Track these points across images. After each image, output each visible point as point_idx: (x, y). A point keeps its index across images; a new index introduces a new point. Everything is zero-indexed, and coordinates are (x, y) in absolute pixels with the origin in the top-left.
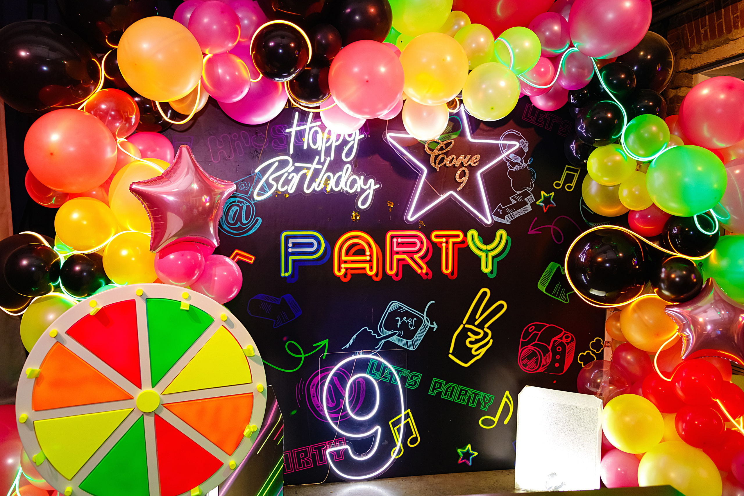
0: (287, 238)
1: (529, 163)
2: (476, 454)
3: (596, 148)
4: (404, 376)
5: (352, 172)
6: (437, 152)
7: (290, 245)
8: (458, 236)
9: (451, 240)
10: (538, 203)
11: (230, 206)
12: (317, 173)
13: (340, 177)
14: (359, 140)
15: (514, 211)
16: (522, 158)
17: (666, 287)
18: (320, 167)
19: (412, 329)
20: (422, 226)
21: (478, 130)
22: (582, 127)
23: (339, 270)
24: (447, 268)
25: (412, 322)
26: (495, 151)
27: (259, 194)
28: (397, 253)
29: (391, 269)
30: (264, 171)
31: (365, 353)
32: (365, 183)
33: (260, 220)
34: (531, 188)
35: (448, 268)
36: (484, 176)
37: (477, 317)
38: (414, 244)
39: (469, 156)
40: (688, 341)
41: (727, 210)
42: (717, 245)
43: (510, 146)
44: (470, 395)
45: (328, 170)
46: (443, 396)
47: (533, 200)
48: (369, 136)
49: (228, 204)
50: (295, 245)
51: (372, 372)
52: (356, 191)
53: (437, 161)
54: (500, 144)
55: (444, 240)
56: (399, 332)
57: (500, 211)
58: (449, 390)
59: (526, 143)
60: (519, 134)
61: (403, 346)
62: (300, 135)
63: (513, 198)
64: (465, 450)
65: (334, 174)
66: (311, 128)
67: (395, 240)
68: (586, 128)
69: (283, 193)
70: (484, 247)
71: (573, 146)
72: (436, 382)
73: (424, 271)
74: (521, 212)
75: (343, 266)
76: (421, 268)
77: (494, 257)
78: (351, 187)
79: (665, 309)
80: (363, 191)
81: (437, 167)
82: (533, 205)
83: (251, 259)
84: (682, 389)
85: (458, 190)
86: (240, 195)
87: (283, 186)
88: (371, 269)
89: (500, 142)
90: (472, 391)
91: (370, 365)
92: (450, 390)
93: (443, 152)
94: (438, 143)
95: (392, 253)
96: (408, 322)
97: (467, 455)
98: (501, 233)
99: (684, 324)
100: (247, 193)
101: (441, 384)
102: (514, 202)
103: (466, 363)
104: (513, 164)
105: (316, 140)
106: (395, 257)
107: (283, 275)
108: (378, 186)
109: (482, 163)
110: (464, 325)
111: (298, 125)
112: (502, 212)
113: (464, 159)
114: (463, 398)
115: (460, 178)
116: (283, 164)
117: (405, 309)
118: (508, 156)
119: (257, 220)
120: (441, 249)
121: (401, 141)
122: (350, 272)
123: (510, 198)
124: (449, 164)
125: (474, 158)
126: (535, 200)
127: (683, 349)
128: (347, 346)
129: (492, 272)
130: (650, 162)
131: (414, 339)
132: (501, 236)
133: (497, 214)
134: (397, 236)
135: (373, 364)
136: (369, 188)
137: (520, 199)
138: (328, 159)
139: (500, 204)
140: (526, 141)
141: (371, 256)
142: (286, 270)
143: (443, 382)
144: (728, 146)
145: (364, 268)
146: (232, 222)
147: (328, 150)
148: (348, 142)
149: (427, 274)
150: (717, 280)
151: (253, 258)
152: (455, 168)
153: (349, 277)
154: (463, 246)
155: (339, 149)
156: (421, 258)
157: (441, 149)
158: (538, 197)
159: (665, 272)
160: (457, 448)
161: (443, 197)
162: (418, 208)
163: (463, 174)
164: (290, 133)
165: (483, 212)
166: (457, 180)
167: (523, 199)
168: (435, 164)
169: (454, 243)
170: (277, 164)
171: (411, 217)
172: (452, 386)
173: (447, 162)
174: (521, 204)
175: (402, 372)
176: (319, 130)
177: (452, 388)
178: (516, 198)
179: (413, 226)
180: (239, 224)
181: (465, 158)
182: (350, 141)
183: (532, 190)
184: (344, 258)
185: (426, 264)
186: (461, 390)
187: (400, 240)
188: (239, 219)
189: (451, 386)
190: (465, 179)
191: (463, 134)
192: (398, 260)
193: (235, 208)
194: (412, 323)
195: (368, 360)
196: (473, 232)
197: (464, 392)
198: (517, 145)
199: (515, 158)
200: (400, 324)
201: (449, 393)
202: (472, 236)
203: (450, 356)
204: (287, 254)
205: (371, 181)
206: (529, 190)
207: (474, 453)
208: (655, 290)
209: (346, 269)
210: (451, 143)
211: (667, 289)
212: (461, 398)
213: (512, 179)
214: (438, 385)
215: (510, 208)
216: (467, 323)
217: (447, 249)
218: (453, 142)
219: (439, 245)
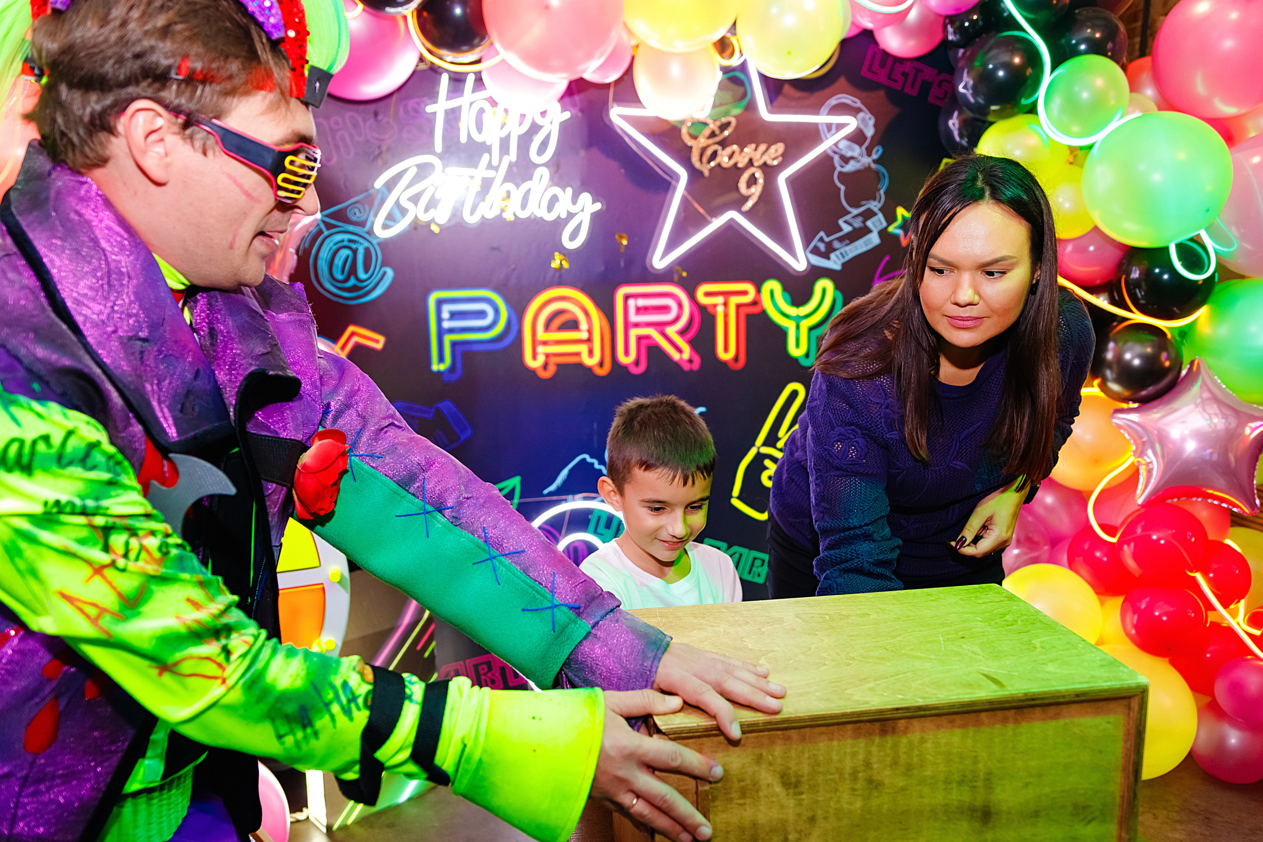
0: (440, 303)
1: (875, 156)
3: (992, 123)
5: (550, 183)
6: (703, 141)
7: (445, 315)
8: (744, 293)
9: (734, 301)
10: (891, 229)
11: (335, 248)
12: (487, 184)
13: (528, 191)
14: (561, 123)
15: (847, 245)
16: (864, 147)
17: (1114, 376)
18: (491, 174)
20: (681, 277)
21: (780, 99)
22: (964, 86)
23: (534, 357)
24: (726, 349)
26: (811, 135)
27: (385, 227)
28: (637, 325)
29: (627, 353)
30: (390, 185)
31: (585, 498)
32: (574, 200)
33: (390, 273)
34: (880, 202)
35: (728, 350)
36: (792, 182)
37: (782, 433)
38: (665, 309)
39: (763, 147)
40: (1150, 472)
41: (1232, 233)
42: (1213, 298)
43: (840, 127)
45: (506, 179)
47: (881, 224)
48: (581, 114)
49: (331, 244)
50: (454, 315)
51: (599, 530)
52: (559, 217)
53: (705, 159)
54: (822, 124)
55: (720, 300)
57: (822, 247)
59: (870, 119)
60: (856, 103)
62: (453, 116)
63: (846, 222)
65: (518, 186)
66: (471, 104)
67: (631, 302)
68: (974, 88)
69: (428, 225)
70: (793, 311)
71: (954, 123)
73: (686, 355)
74: (860, 247)
75: (541, 349)
76: (680, 350)
77: (811, 329)
78: (550, 208)
79: (1112, 416)
80: (571, 216)
81: (705, 170)
82: (883, 233)
83: (377, 341)
84: (1135, 556)
85: (743, 210)
86: (351, 228)
87: (426, 210)
88: (591, 353)
89: (821, 119)
91: (593, 519)
93: (717, 139)
94: (705, 124)
95: (627, 326)
98: (824, 285)
99: (1144, 443)
100: (362, 224)
102: (847, 229)
104: (846, 160)
105: (482, 124)
106: (634, 333)
107: (436, 367)
108: (598, 206)
109: (787, 158)
110: (759, 448)
111: (449, 98)
112: (826, 248)
113: (754, 153)
114: (758, 571)
115: (748, 186)
116: (424, 170)
118: (836, 144)
119: (385, 273)
120: (713, 318)
121: (637, 122)
122: (553, 360)
123: (841, 222)
124: (727, 162)
125: (773, 149)
126: (885, 224)
127: (1140, 486)
128: (553, 488)
129: (807, 355)
130: (1090, 147)
132: (824, 291)
133: (816, 251)
134: (636, 296)
135: (599, 517)
136: (582, 210)
137: (858, 223)
138: (506, 160)
139: (822, 234)
140: (869, 115)
141: (590, 331)
142: (441, 359)
144: (1243, 111)
145: (578, 354)
146: (340, 277)
147: (504, 144)
148: (541, 127)
149: (690, 361)
150: (1208, 360)
151: (382, 339)
152: (737, 171)
153: (552, 370)
154: (755, 310)
155: (525, 140)
156: (682, 333)
157: (713, 135)
158: (891, 218)
159: (1114, 349)
161: (717, 223)
162: (672, 244)
163: (752, 181)
164: (434, 114)
165: (789, 248)
166: (742, 191)
167: (864, 222)
168: (701, 163)
169: (739, 306)
170: (413, 171)
171: (659, 261)
173: (724, 159)
174: (861, 233)
176: (487, 106)
178: (851, 221)
179: (664, 277)
180: (352, 281)
181: (756, 149)
182: (544, 126)
183: (880, 205)
184: (541, 335)
185: (690, 342)
186: (755, 558)
187: (641, 302)
188: (353, 271)
190: (756, 191)
191: (751, 107)
192: (640, 339)
193: (345, 253)
195: (590, 512)
196: (773, 286)
198: (851, 123)
199: (850, 148)
202: (772, 293)
203: (736, 503)
204: (441, 333)
205: (586, 198)
206: (874, 206)
208: (1096, 382)
209: (547, 356)
210: (728, 124)
211: (1118, 380)
213: (843, 188)
215: (840, 240)
216: (765, 444)
217: (726, 316)
218: (733, 121)
219: (711, 310)
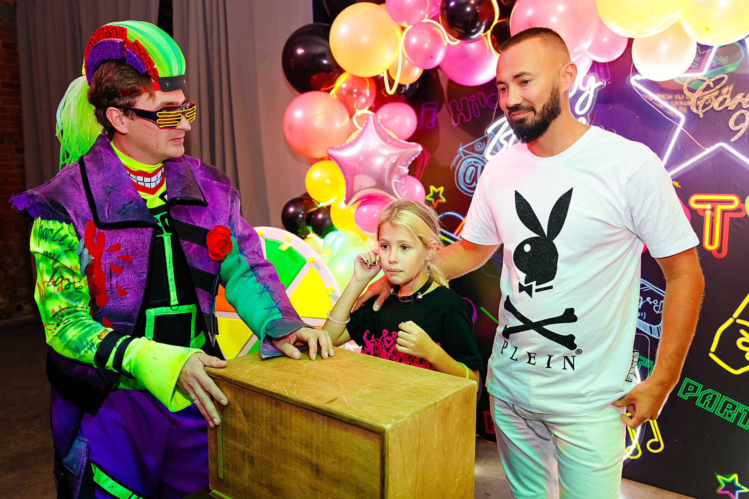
2: (746, 490)
4: (645, 367)
6: (699, 93)
8: (731, 202)
9: (720, 208)
11: (467, 166)
14: (595, 90)
19: (658, 313)
24: (711, 243)
25: (658, 304)
27: (491, 154)
30: (495, 132)
35: (713, 243)
44: (740, 412)
46: (698, 403)
48: (610, 83)
53: (701, 105)
55: (709, 206)
56: (641, 315)
58: (707, 398)
61: (644, 331)
64: (730, 480)
72: (689, 384)
81: (701, 113)
85: (731, 141)
86: (476, 155)
90: (743, 407)
92: (709, 398)
93: (712, 91)
94: (704, 81)
96: (652, 303)
97: (730, 486)
100: (481, 153)
101: (696, 388)
103: (736, 369)
110: (735, 319)
113: (743, 99)
114: (729, 413)
115: (737, 123)
117: (649, 288)
120: (703, 219)
124: (719, 106)
131: (660, 325)
143: (700, 386)
146: (469, 182)
152: (728, 113)
154: (740, 215)
157: (708, 88)
160: (716, 473)
161: (708, 150)
162: (672, 165)
163: (741, 119)
166: (732, 128)
168: (698, 109)
169: (724, 212)
172: (712, 394)
173: (716, 105)
175: (643, 361)
177: (712, 396)
181: (744, 97)
182: (584, 92)
186: (726, 402)
189: (710, 394)
190: (744, 126)
193: (472, 168)
194: (658, 306)
197: (731, 406)
200: (642, 305)
201: (707, 402)
203: (711, 355)
207: (743, 487)
210: (724, 78)
212: (726, 412)
214: (691, 388)
216: (740, 317)
217: (713, 218)
218: (726, 77)
219: (701, 213)
